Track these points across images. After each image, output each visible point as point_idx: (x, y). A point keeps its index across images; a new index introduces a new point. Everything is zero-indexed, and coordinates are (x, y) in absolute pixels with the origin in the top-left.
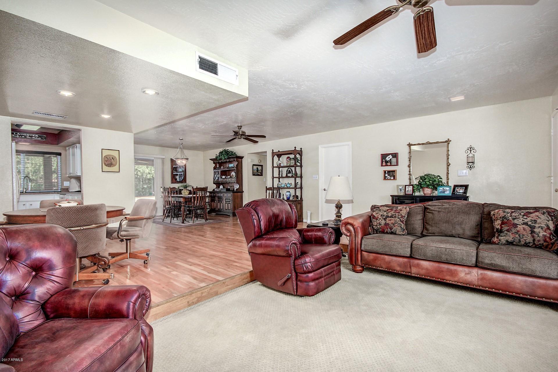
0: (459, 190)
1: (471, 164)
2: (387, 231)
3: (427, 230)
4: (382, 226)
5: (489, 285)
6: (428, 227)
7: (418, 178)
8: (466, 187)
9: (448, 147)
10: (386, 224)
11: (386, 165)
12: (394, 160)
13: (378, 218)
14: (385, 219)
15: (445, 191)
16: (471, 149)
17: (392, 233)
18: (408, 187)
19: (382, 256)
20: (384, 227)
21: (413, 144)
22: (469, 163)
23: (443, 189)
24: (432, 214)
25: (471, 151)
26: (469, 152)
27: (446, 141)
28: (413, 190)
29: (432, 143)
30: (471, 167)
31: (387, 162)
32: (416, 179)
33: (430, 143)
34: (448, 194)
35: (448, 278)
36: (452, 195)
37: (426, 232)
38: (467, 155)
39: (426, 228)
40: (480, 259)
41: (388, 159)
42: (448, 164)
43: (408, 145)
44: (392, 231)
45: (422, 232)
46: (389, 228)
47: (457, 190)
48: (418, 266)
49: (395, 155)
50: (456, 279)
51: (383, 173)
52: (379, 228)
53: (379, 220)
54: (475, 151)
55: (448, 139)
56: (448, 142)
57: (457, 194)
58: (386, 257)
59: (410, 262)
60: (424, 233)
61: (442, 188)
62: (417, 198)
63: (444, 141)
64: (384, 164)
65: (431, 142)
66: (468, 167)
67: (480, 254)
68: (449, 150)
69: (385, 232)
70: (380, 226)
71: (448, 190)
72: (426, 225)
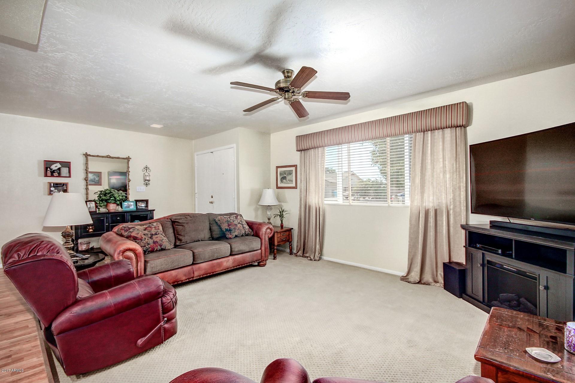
0: (140, 204)
1: (147, 182)
2: (157, 249)
3: (180, 240)
4: (151, 246)
5: (237, 265)
6: (180, 237)
7: (97, 192)
8: (147, 201)
9: (128, 163)
10: (155, 242)
11: (52, 175)
12: (65, 171)
13: (142, 238)
14: (151, 238)
15: (130, 206)
16: (146, 168)
17: (162, 250)
18: (90, 203)
19: (169, 272)
20: (154, 245)
21: (91, 155)
22: (146, 180)
23: (128, 204)
24: (181, 226)
25: (146, 170)
26: (145, 170)
27: (127, 158)
28: (97, 207)
29: (113, 158)
30: (147, 184)
31: (53, 172)
32: (95, 193)
33: (110, 157)
34: (133, 208)
35: (217, 269)
36: (136, 210)
37: (180, 242)
38: (144, 174)
39: (178, 238)
40: (233, 250)
41: (54, 167)
42: (129, 180)
43: (84, 155)
44: (162, 247)
45: (175, 243)
46: (159, 245)
47: (139, 204)
48: (199, 269)
49: (67, 165)
50: (222, 269)
51: (47, 186)
52: (149, 248)
53: (144, 240)
54: (150, 171)
55: (129, 156)
56: (128, 159)
57: (140, 208)
58: (173, 272)
59: (193, 268)
60: (177, 244)
61: (126, 203)
62: (108, 215)
63: (125, 157)
64: (49, 173)
65: (112, 156)
66: (144, 184)
67: (233, 247)
68: (129, 167)
69: (155, 250)
70: (149, 246)
71: (132, 205)
72: (179, 236)
